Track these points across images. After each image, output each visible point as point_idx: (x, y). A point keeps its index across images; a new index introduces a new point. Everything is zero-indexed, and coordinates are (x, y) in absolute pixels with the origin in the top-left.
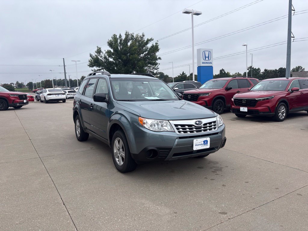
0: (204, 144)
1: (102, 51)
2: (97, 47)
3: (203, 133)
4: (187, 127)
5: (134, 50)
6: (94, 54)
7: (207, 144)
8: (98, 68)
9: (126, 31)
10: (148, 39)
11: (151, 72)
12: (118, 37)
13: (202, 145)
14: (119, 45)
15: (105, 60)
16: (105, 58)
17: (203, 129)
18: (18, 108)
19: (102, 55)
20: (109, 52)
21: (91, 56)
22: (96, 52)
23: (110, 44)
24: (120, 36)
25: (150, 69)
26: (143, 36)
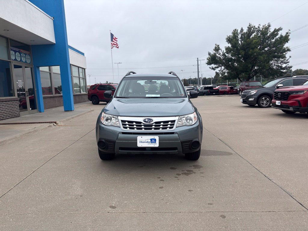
0: (151, 142)
1: (220, 48)
2: (216, 44)
3: (153, 131)
4: (134, 124)
5: (255, 43)
6: (213, 52)
7: (156, 142)
8: (216, 66)
9: (250, 23)
10: (276, 29)
11: (278, 66)
12: (239, 31)
13: (148, 143)
14: (240, 39)
15: (224, 57)
16: (224, 55)
17: (153, 127)
19: (220, 52)
20: (227, 49)
21: (209, 54)
22: (214, 50)
23: (229, 40)
24: (242, 30)
25: (277, 63)
26: (269, 26)
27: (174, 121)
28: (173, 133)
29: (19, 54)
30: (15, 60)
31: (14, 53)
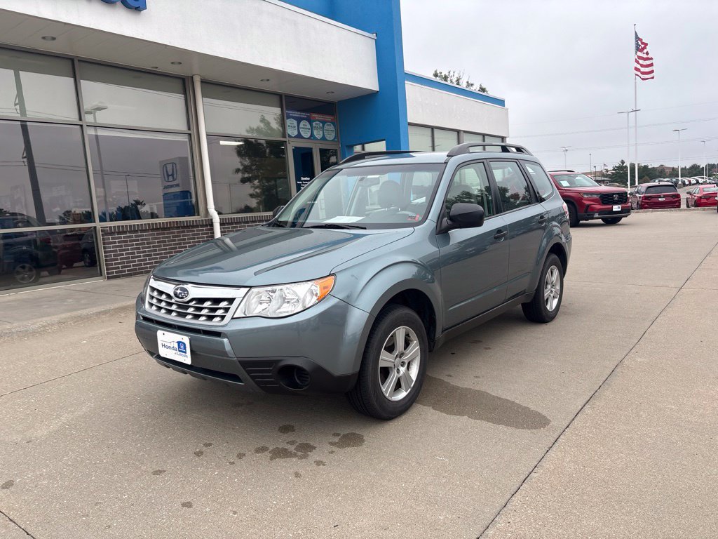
0: (179, 351)
7: (186, 352)
13: (174, 351)
17: (190, 311)
18: (612, 220)
27: (231, 301)
28: (218, 334)
29: (307, 124)
30: (299, 136)
31: (295, 123)
